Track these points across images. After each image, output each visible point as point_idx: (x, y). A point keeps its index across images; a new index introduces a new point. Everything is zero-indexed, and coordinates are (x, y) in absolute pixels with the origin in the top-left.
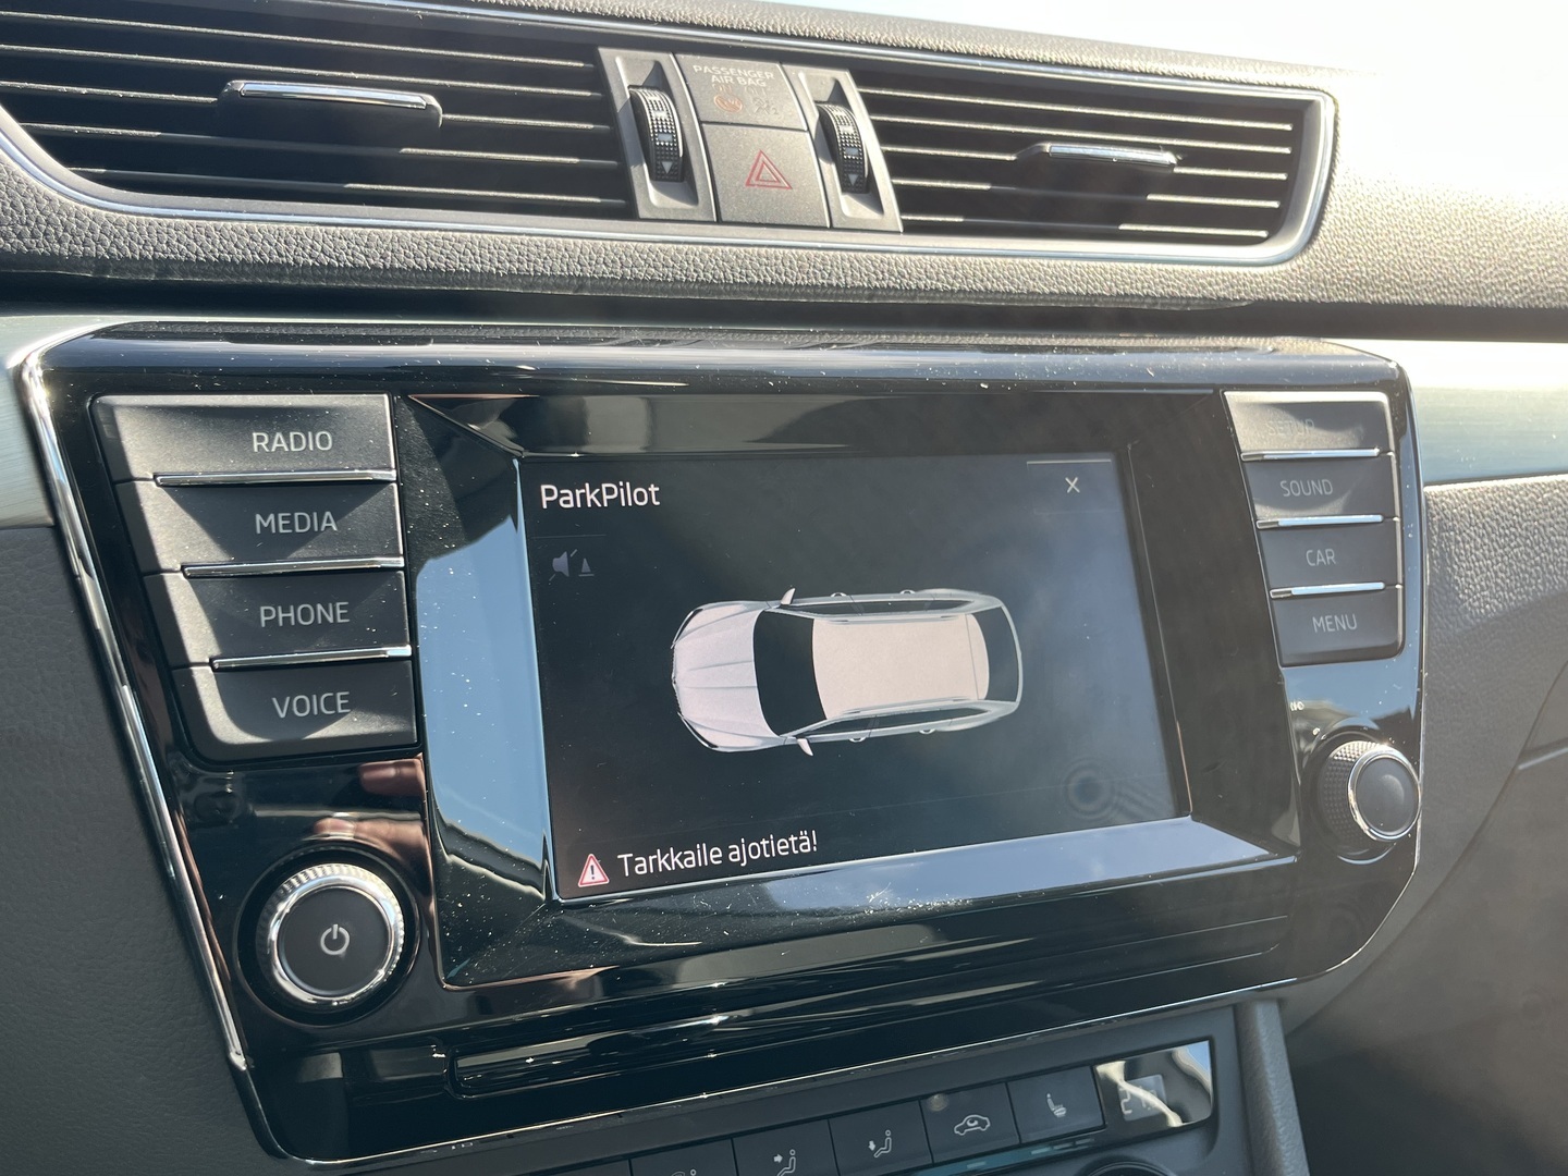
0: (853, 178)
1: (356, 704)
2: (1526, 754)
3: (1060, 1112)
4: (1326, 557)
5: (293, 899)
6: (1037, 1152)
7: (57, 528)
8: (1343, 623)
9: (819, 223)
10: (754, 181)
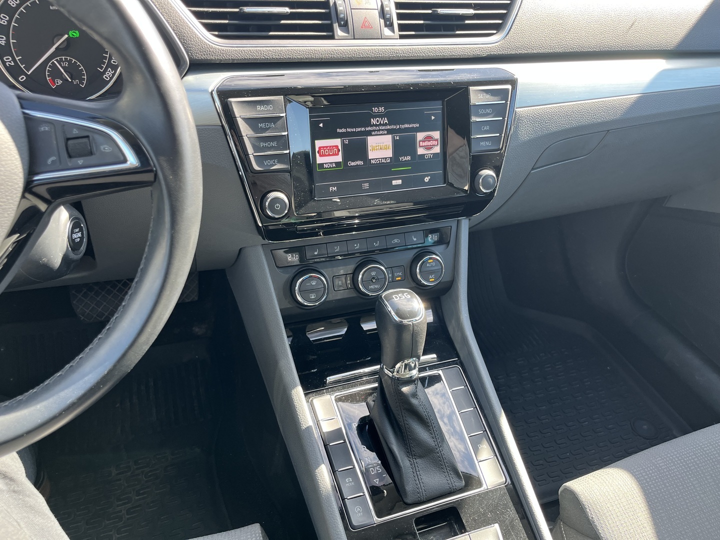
0: (388, 23)
1: (279, 162)
2: (533, 169)
3: (415, 239)
4: (487, 128)
5: (270, 199)
6: (409, 247)
7: (223, 126)
8: (488, 143)
9: (378, 38)
10: (363, 27)
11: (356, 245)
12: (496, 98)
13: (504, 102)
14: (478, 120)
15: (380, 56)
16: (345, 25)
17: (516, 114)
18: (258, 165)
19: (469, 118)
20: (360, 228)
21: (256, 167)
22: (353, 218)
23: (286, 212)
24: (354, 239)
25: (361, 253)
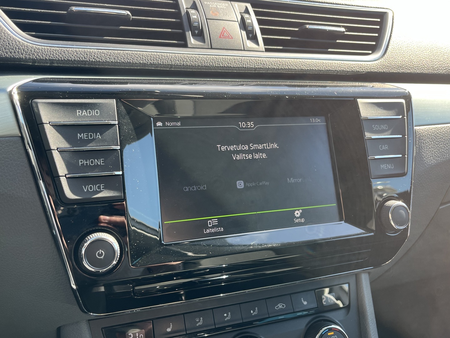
0: (250, 35)
1: (106, 188)
2: (442, 204)
3: (305, 303)
4: (385, 147)
5: (88, 243)
6: (299, 314)
7: (22, 138)
8: (389, 166)
9: (240, 49)
10: (221, 36)
11: (225, 315)
12: (390, 112)
13: (400, 117)
14: (373, 137)
15: (244, 66)
17: (416, 133)
19: (362, 135)
21: (69, 194)
23: (115, 262)
24: (223, 306)
25: (233, 326)
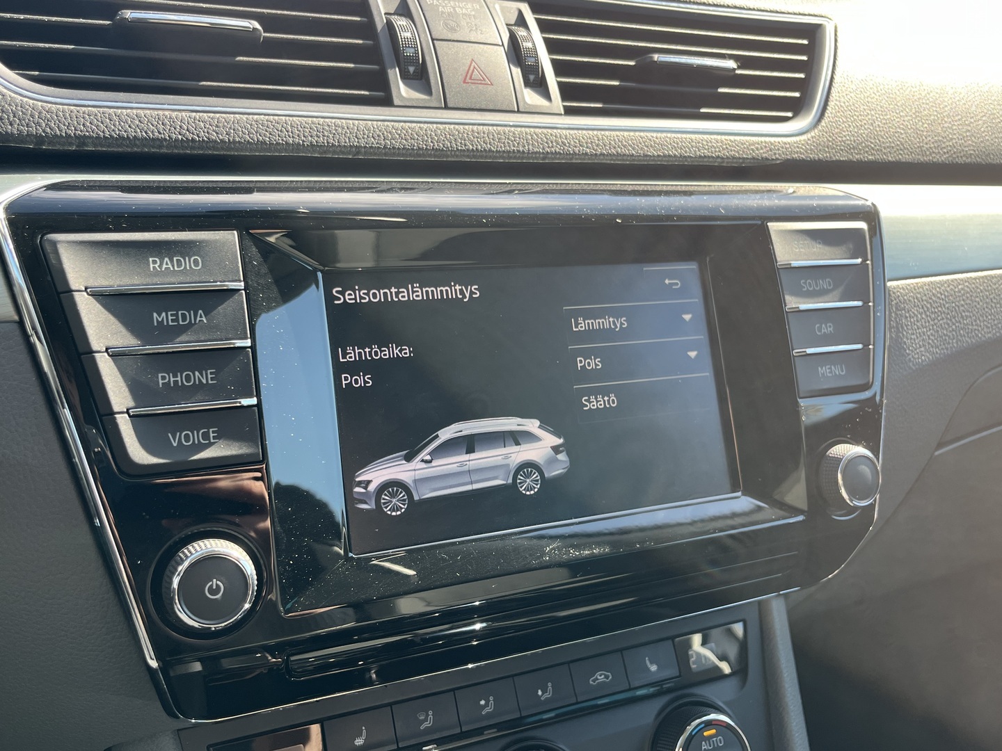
0: (532, 77)
1: (221, 436)
2: (940, 445)
3: (654, 668)
4: (828, 328)
5: (186, 564)
6: (640, 692)
7: (22, 322)
8: (837, 370)
9: (511, 109)
10: (468, 80)
11: (483, 702)
12: (838, 251)
13: (859, 261)
14: (803, 307)
15: (521, 149)
16: (419, 75)
17: (890, 295)
18: (147, 446)
19: (780, 303)
20: (491, 646)
21: (138, 454)
22: (468, 614)
23: (247, 606)
24: (476, 684)
25: (500, 726)
